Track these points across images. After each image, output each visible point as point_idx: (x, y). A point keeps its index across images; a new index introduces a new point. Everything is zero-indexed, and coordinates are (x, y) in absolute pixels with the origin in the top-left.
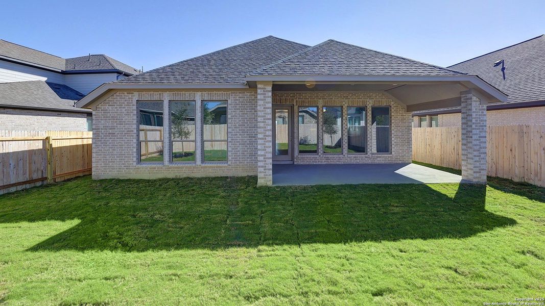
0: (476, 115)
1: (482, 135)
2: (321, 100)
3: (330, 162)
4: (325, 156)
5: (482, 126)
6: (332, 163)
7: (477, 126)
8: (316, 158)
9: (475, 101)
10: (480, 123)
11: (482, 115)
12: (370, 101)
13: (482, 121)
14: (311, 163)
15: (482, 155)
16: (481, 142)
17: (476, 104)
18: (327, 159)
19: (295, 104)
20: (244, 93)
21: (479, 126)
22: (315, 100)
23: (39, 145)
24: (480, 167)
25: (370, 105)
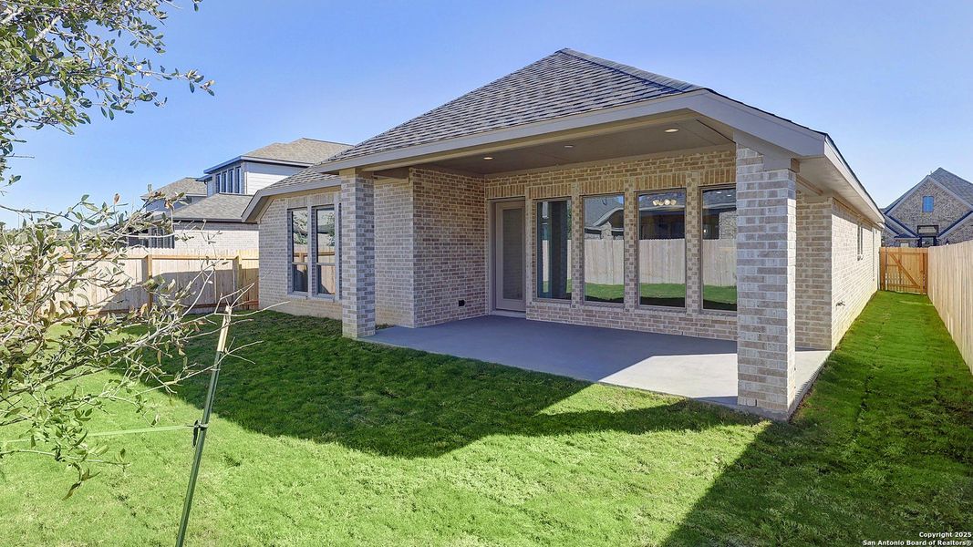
0: (749, 204)
1: (769, 264)
2: (576, 184)
3: (595, 322)
4: (583, 307)
5: (772, 237)
6: (600, 325)
7: (752, 237)
8: (567, 310)
9: (746, 161)
10: (762, 228)
11: (769, 203)
12: (695, 175)
13: (769, 220)
14: (557, 319)
15: (768, 327)
16: (769, 288)
17: (749, 170)
18: (590, 314)
19: (527, 195)
20: (381, 187)
21: (760, 237)
22: (564, 184)
23: (229, 266)
24: (763, 363)
25: (695, 185)
